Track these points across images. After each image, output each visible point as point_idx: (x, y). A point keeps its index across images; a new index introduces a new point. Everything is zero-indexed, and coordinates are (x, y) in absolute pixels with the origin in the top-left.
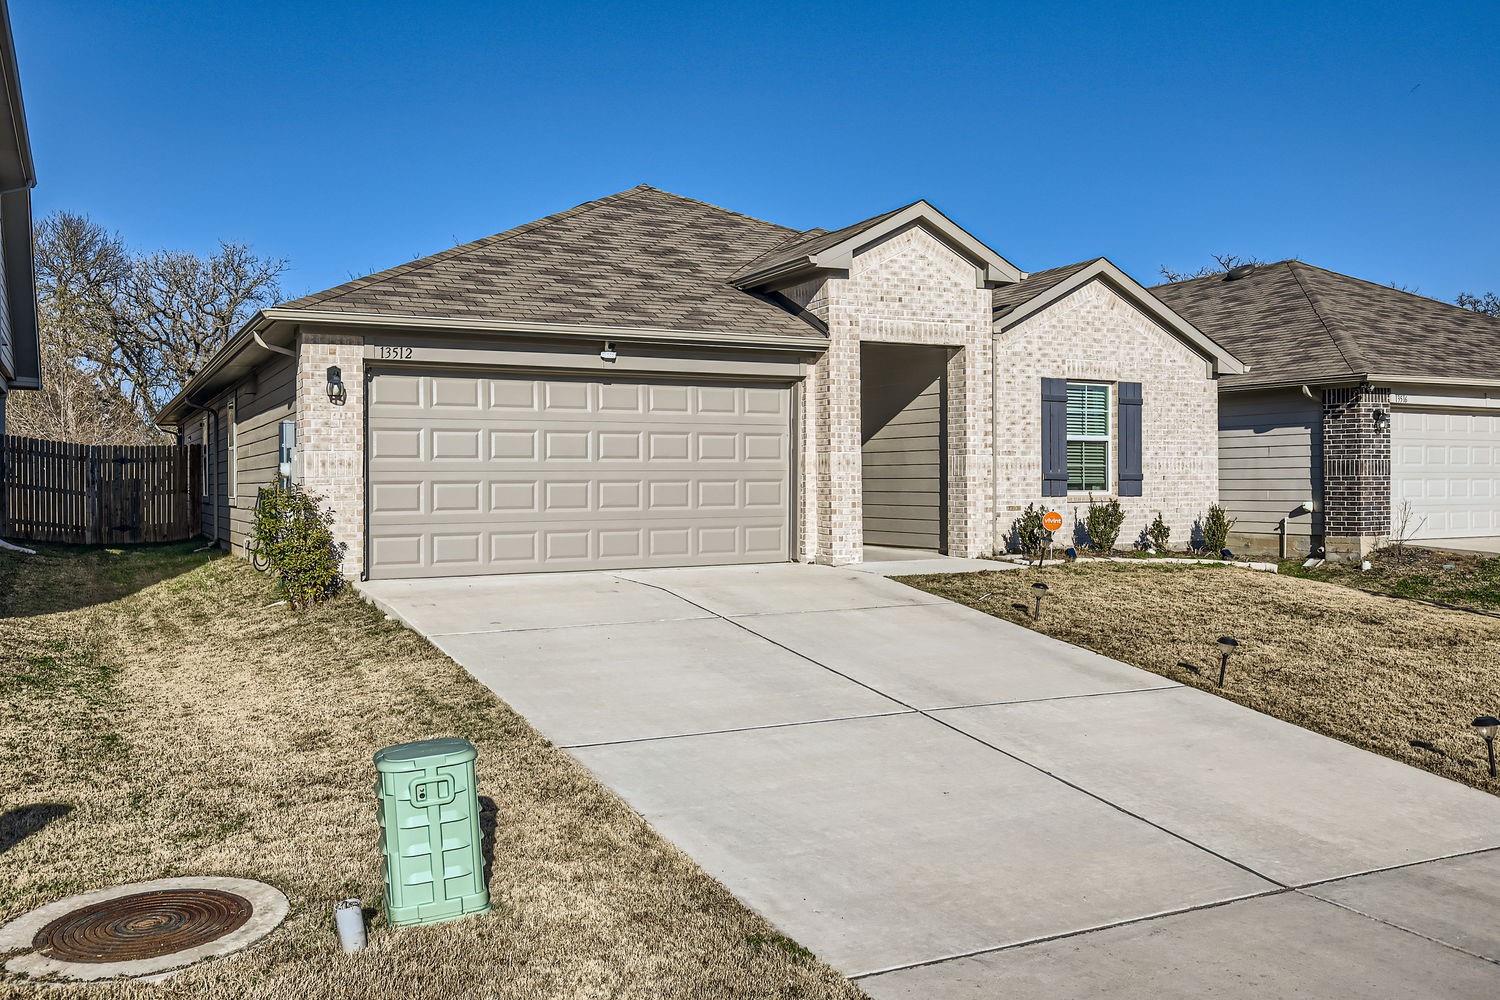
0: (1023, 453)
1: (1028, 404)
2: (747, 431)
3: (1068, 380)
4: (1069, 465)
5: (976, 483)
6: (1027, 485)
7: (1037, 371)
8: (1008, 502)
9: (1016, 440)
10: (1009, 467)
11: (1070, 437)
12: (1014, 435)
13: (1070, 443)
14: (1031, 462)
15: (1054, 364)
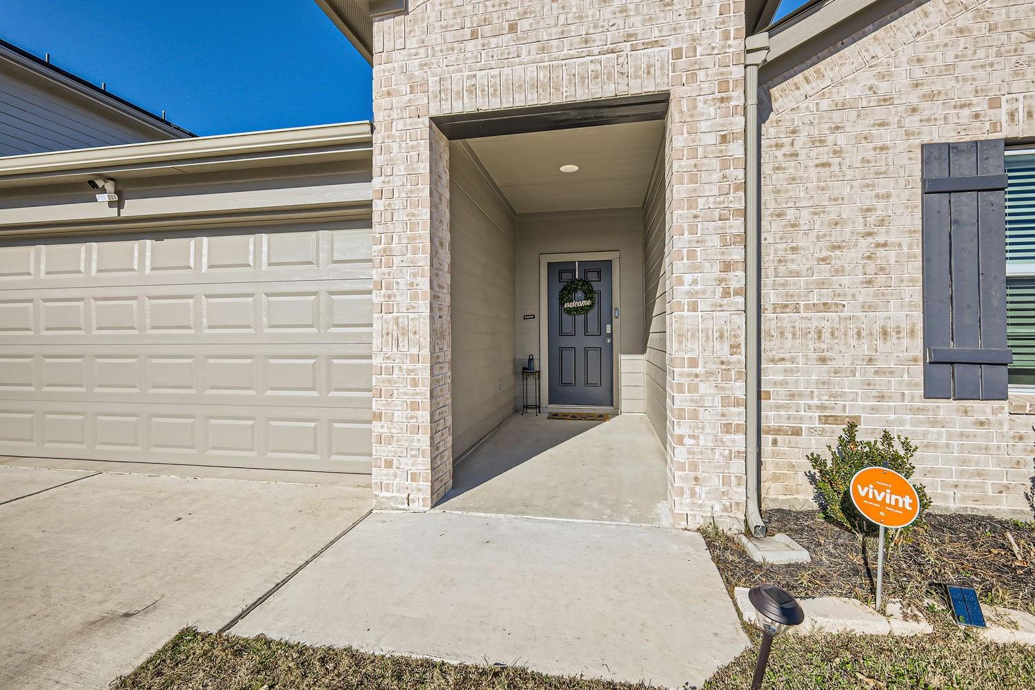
0: (867, 307)
1: (880, 205)
2: (333, 289)
3: (1010, 143)
4: (1010, 330)
5: (698, 370)
6: (876, 372)
7: (908, 134)
8: (822, 407)
9: (846, 280)
10: (826, 335)
11: (1014, 269)
12: (839, 271)
13: (1013, 281)
14: (891, 325)
15: (966, 112)
